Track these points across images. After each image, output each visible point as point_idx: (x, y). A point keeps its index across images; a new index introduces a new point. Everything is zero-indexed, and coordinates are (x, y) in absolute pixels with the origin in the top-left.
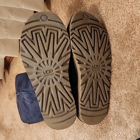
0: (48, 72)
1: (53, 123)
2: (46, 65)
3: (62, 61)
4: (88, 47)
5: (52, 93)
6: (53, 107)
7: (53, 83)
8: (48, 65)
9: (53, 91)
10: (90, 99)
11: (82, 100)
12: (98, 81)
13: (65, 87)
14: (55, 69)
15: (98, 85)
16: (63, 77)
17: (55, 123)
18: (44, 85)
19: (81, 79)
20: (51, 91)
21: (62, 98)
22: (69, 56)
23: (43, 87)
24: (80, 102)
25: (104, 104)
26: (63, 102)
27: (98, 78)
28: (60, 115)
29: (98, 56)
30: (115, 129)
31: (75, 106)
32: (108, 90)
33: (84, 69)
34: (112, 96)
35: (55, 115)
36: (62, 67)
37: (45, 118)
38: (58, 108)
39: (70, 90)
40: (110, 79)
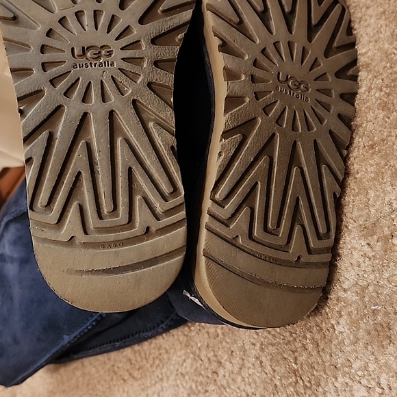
0: (89, 55)
1: (69, 272)
2: (86, 28)
3: (154, 27)
4: (269, 6)
5: (91, 139)
6: (83, 200)
7: (104, 101)
8: (97, 29)
9: (96, 133)
10: (255, 203)
11: (217, 196)
12: (295, 142)
13: (151, 124)
14: (121, 49)
15: (293, 159)
16: (150, 85)
17: (81, 272)
18: (62, 100)
19: (226, 111)
20: (89, 133)
21: (130, 169)
22: (187, 15)
23: (59, 108)
24: (207, 204)
25: (312, 245)
26: (135, 186)
27: (298, 131)
28: (112, 237)
29: (304, 48)
30: (356, 365)
31: (182, 214)
32: (334, 194)
33: (243, 78)
34: (352, 221)
35: (86, 233)
36: (153, 46)
37: (38, 239)
38: (106, 208)
39: (173, 141)
40: (345, 152)
